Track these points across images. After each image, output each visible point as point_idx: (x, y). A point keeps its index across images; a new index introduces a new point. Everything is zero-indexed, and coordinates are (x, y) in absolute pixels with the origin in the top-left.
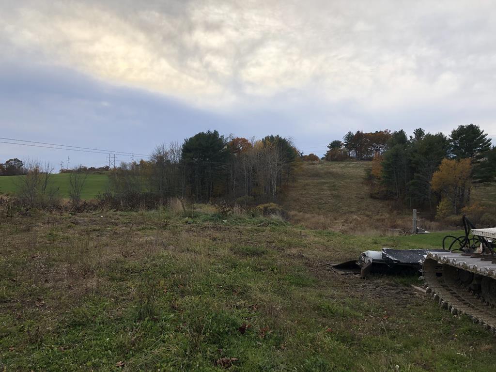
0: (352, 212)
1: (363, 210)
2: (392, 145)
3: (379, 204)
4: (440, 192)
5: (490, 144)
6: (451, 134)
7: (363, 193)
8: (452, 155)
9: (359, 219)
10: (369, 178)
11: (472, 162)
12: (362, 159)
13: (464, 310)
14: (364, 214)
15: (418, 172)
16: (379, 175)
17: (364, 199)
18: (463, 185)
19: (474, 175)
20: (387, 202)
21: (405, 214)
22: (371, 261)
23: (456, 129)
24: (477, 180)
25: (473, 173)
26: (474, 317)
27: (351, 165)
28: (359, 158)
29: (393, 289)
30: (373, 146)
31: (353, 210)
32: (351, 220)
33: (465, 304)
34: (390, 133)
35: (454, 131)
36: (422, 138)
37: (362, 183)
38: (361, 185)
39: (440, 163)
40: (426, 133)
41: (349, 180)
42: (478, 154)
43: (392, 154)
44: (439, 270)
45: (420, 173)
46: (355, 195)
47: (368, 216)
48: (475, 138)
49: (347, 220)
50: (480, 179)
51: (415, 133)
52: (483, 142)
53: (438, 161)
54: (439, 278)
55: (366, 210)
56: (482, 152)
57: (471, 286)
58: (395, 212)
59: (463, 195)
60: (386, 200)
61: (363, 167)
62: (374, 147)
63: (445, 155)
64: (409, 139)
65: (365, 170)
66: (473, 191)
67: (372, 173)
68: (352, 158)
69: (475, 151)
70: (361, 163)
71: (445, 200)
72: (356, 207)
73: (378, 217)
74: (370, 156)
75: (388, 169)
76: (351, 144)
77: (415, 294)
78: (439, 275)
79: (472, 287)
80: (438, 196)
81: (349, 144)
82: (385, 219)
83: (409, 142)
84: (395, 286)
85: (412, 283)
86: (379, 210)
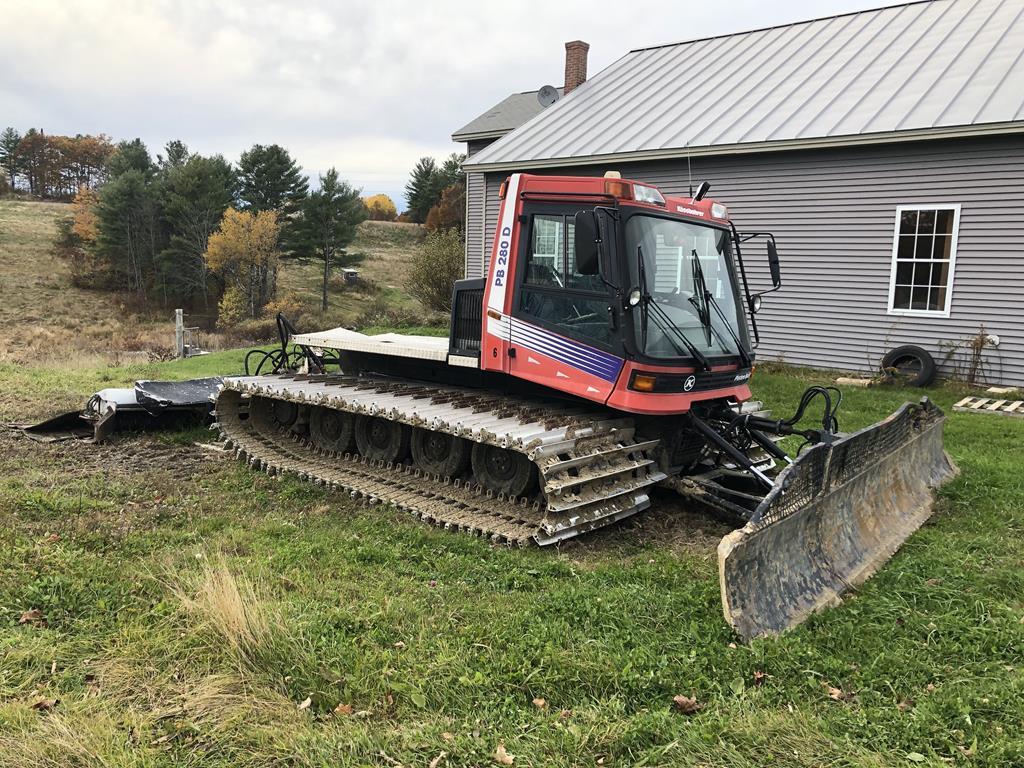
0: (30, 320)
1: (59, 314)
2: (118, 170)
3: (97, 301)
4: (223, 275)
5: (307, 187)
6: (239, 159)
7: (55, 275)
8: (243, 203)
9: (49, 333)
10: (68, 243)
11: (279, 220)
12: (46, 197)
13: (287, 465)
14: (62, 322)
15: (179, 234)
16: (91, 237)
17: (58, 288)
18: (265, 262)
19: (284, 244)
20: (114, 296)
21: (156, 320)
22: (114, 409)
23: (248, 151)
24: (288, 253)
25: (280, 240)
26: (302, 472)
27: (19, 209)
28: (39, 193)
29: (162, 455)
30: (71, 168)
31: (34, 314)
32: (28, 338)
33: (287, 456)
34: (112, 143)
35: (246, 154)
36: (183, 163)
37: (52, 253)
38: (50, 258)
39: (221, 216)
40: (191, 152)
41: (16, 246)
42: (288, 204)
43: (119, 190)
44: (243, 409)
45: (182, 235)
46: (37, 281)
47: (70, 327)
48: (281, 172)
49: (19, 339)
50: (292, 252)
51: (167, 149)
52: (295, 181)
53: (217, 212)
54: (244, 422)
55: (66, 313)
56: (294, 201)
57: (295, 427)
58: (133, 317)
59: (264, 281)
60: (113, 291)
61: (50, 215)
62: (76, 170)
63: (231, 201)
64: (155, 161)
65: (58, 222)
66: (281, 274)
67: (74, 230)
68: (19, 191)
69: (283, 197)
70: (45, 205)
71: (234, 289)
72: (41, 307)
73: (95, 328)
74: (66, 192)
75: (112, 224)
76: (15, 158)
77: (204, 456)
78: (243, 417)
79: (297, 429)
80: (220, 283)
81: (10, 157)
82: (112, 333)
83: (156, 169)
84: (165, 448)
85: (196, 441)
86: (97, 314)
